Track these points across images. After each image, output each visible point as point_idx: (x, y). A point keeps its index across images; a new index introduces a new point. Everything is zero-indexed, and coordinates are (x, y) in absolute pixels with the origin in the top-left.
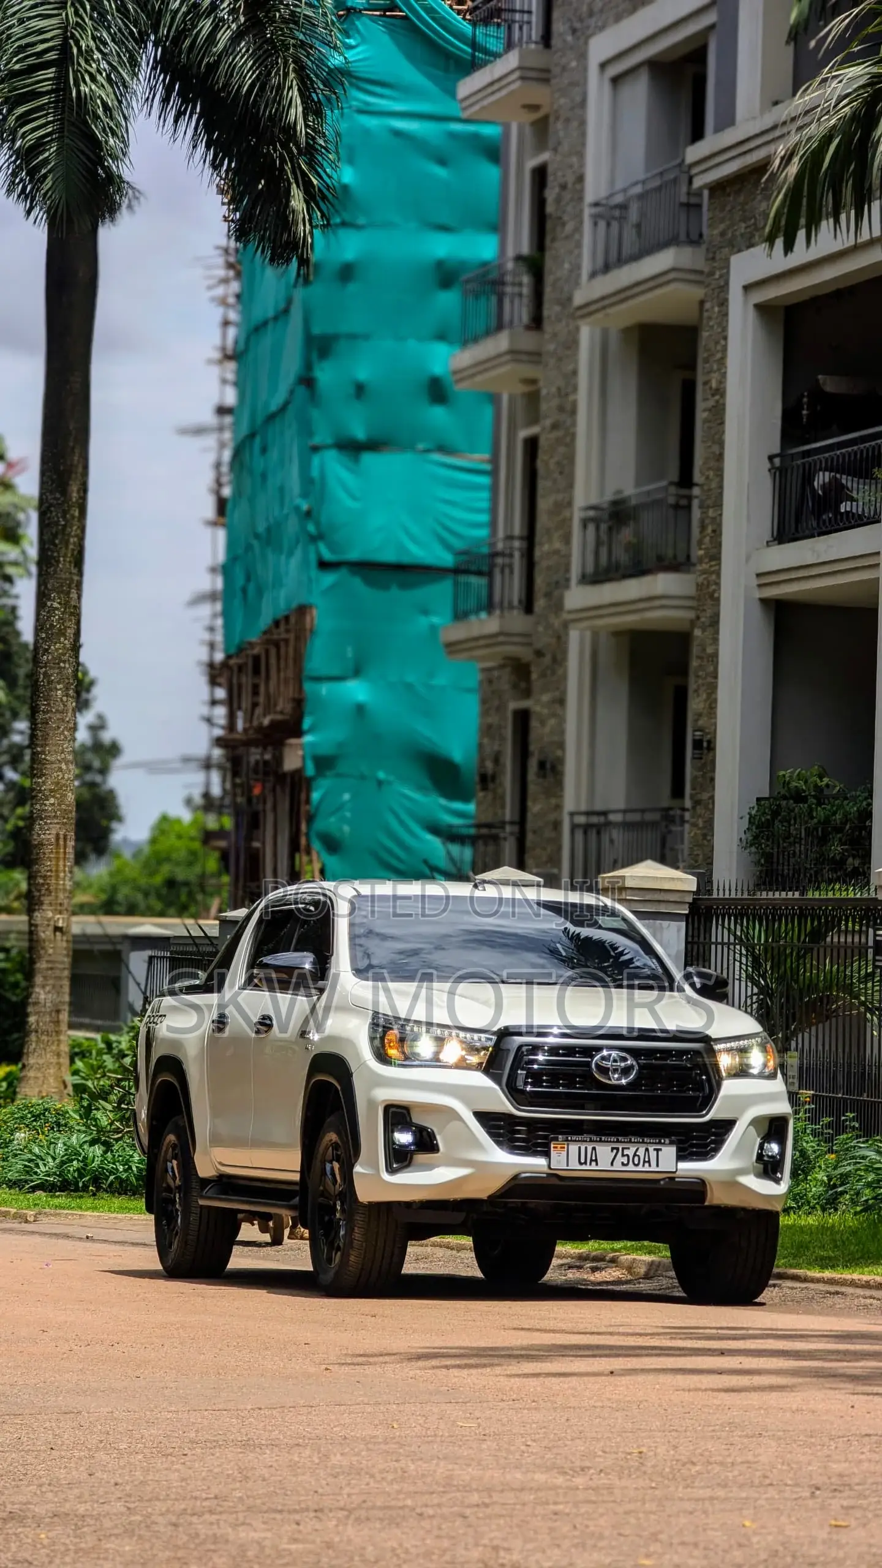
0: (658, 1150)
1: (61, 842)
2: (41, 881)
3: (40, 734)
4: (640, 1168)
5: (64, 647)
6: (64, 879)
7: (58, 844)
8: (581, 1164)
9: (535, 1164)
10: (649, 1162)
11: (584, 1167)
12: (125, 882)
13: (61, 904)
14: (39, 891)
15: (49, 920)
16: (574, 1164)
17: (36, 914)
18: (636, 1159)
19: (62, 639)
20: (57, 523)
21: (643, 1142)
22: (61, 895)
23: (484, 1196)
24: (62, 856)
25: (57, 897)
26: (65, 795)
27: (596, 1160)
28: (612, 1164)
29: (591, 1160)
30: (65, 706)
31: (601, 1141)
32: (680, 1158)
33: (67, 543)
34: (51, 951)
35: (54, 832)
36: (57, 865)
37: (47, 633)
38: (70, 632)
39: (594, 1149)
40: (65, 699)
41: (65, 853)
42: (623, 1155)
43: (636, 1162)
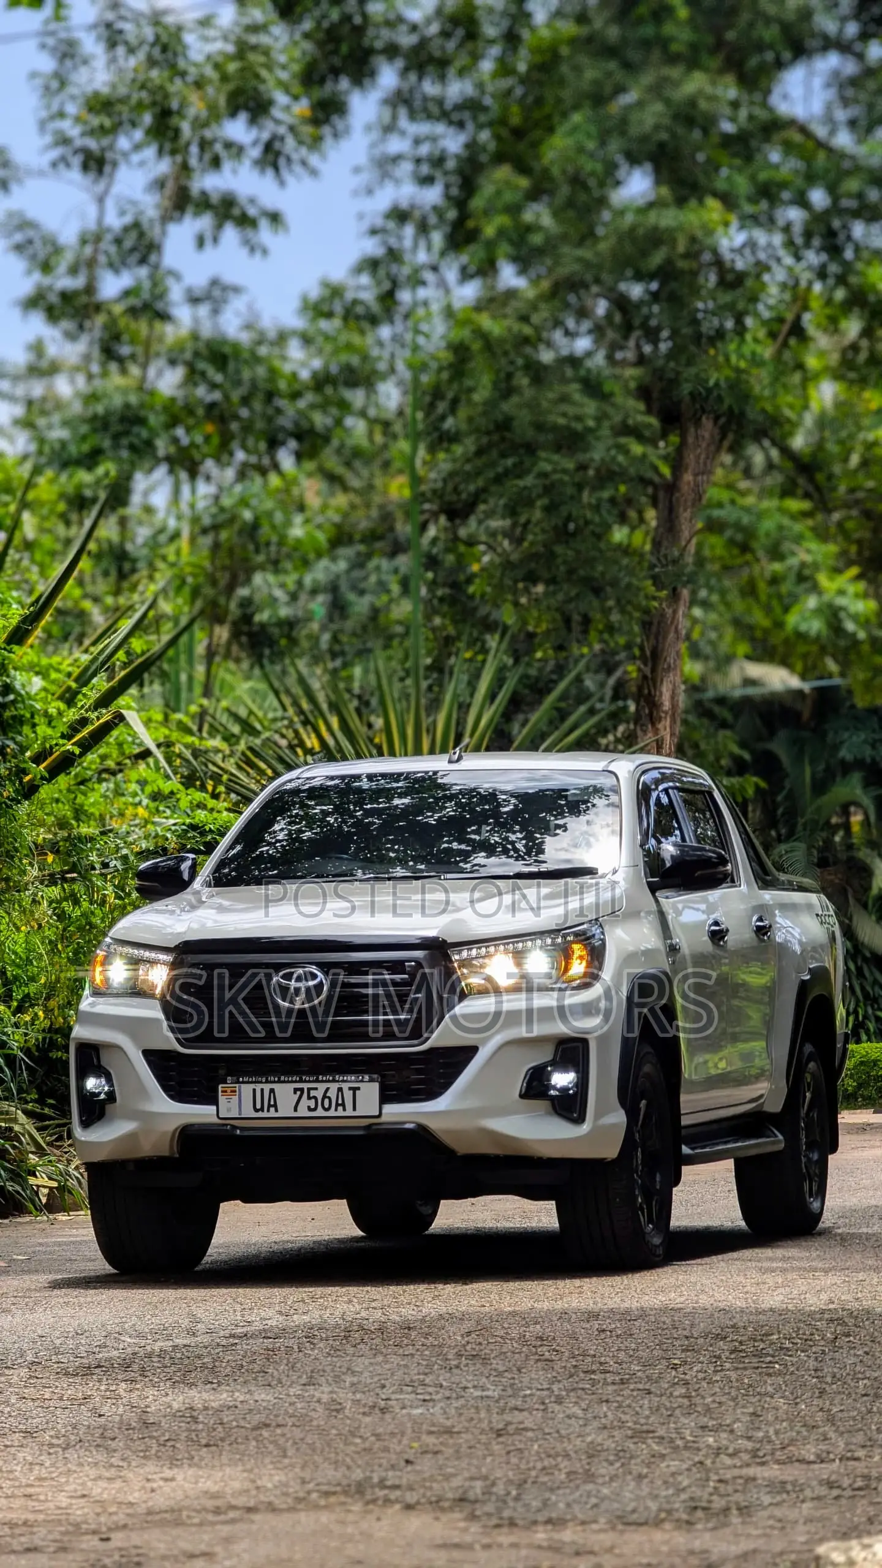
0: (354, 1090)
4: (332, 1113)
8: (257, 1110)
9: (201, 1113)
10: (343, 1105)
11: (260, 1114)
16: (247, 1111)
18: (326, 1101)
21: (334, 1081)
27: (275, 1106)
28: (296, 1110)
29: (269, 1106)
31: (279, 1082)
32: (386, 1098)
39: (272, 1091)
42: (309, 1098)
43: (326, 1105)
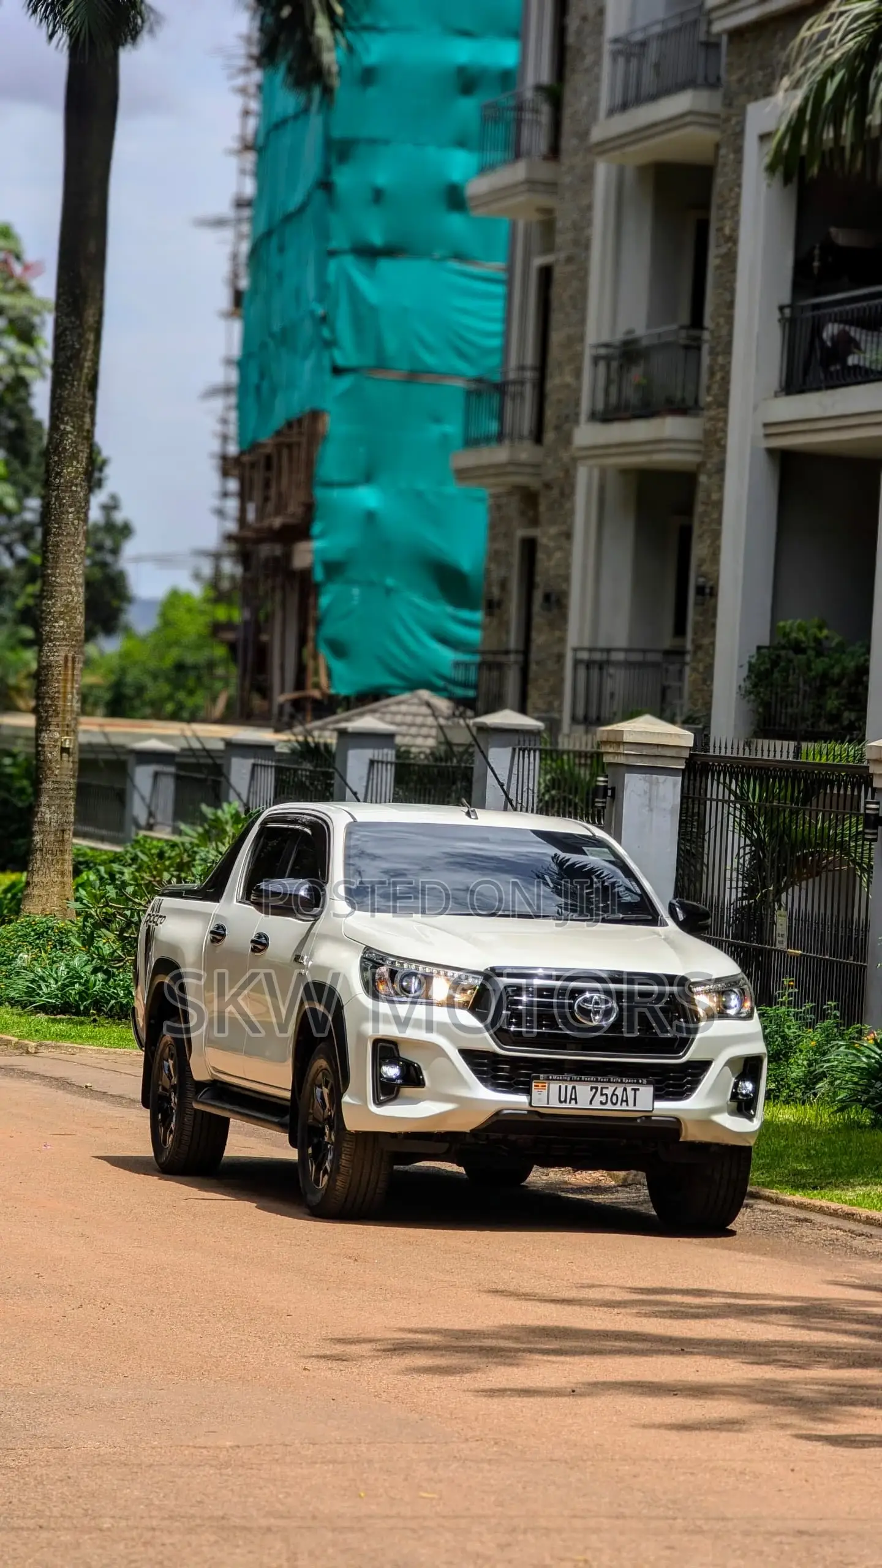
0: (635, 1090)
1: (70, 665)
2: (49, 702)
3: (51, 556)
4: (618, 1107)
5: (77, 471)
6: (72, 702)
7: (66, 666)
8: (561, 1102)
9: (519, 1100)
10: (627, 1101)
11: (563, 1105)
12: (135, 663)
13: (68, 726)
14: (47, 712)
15: (56, 741)
16: (554, 1102)
17: (43, 734)
18: (614, 1098)
19: (75, 463)
20: (73, 346)
21: (622, 1082)
22: (69, 717)
23: (467, 1130)
24: (70, 677)
25: (64, 718)
26: (75, 618)
27: (575, 1099)
28: (591, 1103)
29: (571, 1099)
30: (76, 529)
31: (580, 1080)
32: (657, 1097)
33: (81, 368)
34: (57, 772)
35: (63, 654)
36: (65, 687)
37: (59, 457)
38: (83, 456)
39: (574, 1088)
40: (76, 522)
41: (73, 675)
42: (602, 1094)
43: (614, 1101)
